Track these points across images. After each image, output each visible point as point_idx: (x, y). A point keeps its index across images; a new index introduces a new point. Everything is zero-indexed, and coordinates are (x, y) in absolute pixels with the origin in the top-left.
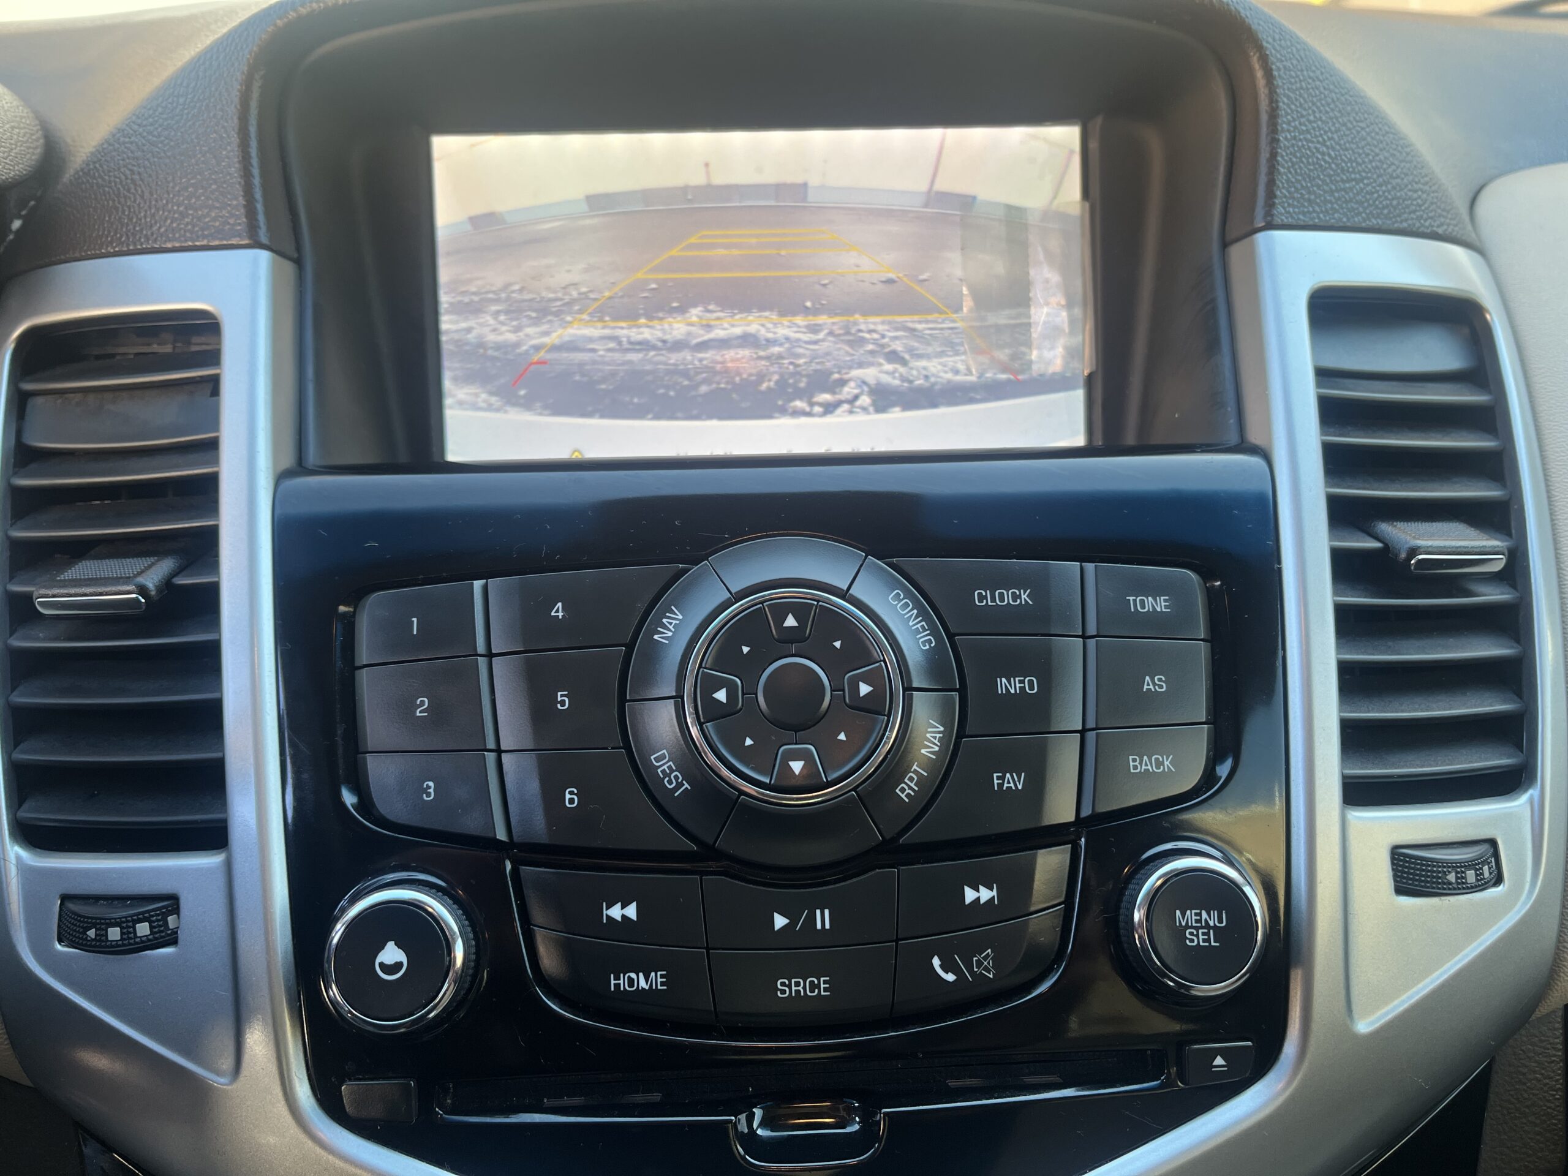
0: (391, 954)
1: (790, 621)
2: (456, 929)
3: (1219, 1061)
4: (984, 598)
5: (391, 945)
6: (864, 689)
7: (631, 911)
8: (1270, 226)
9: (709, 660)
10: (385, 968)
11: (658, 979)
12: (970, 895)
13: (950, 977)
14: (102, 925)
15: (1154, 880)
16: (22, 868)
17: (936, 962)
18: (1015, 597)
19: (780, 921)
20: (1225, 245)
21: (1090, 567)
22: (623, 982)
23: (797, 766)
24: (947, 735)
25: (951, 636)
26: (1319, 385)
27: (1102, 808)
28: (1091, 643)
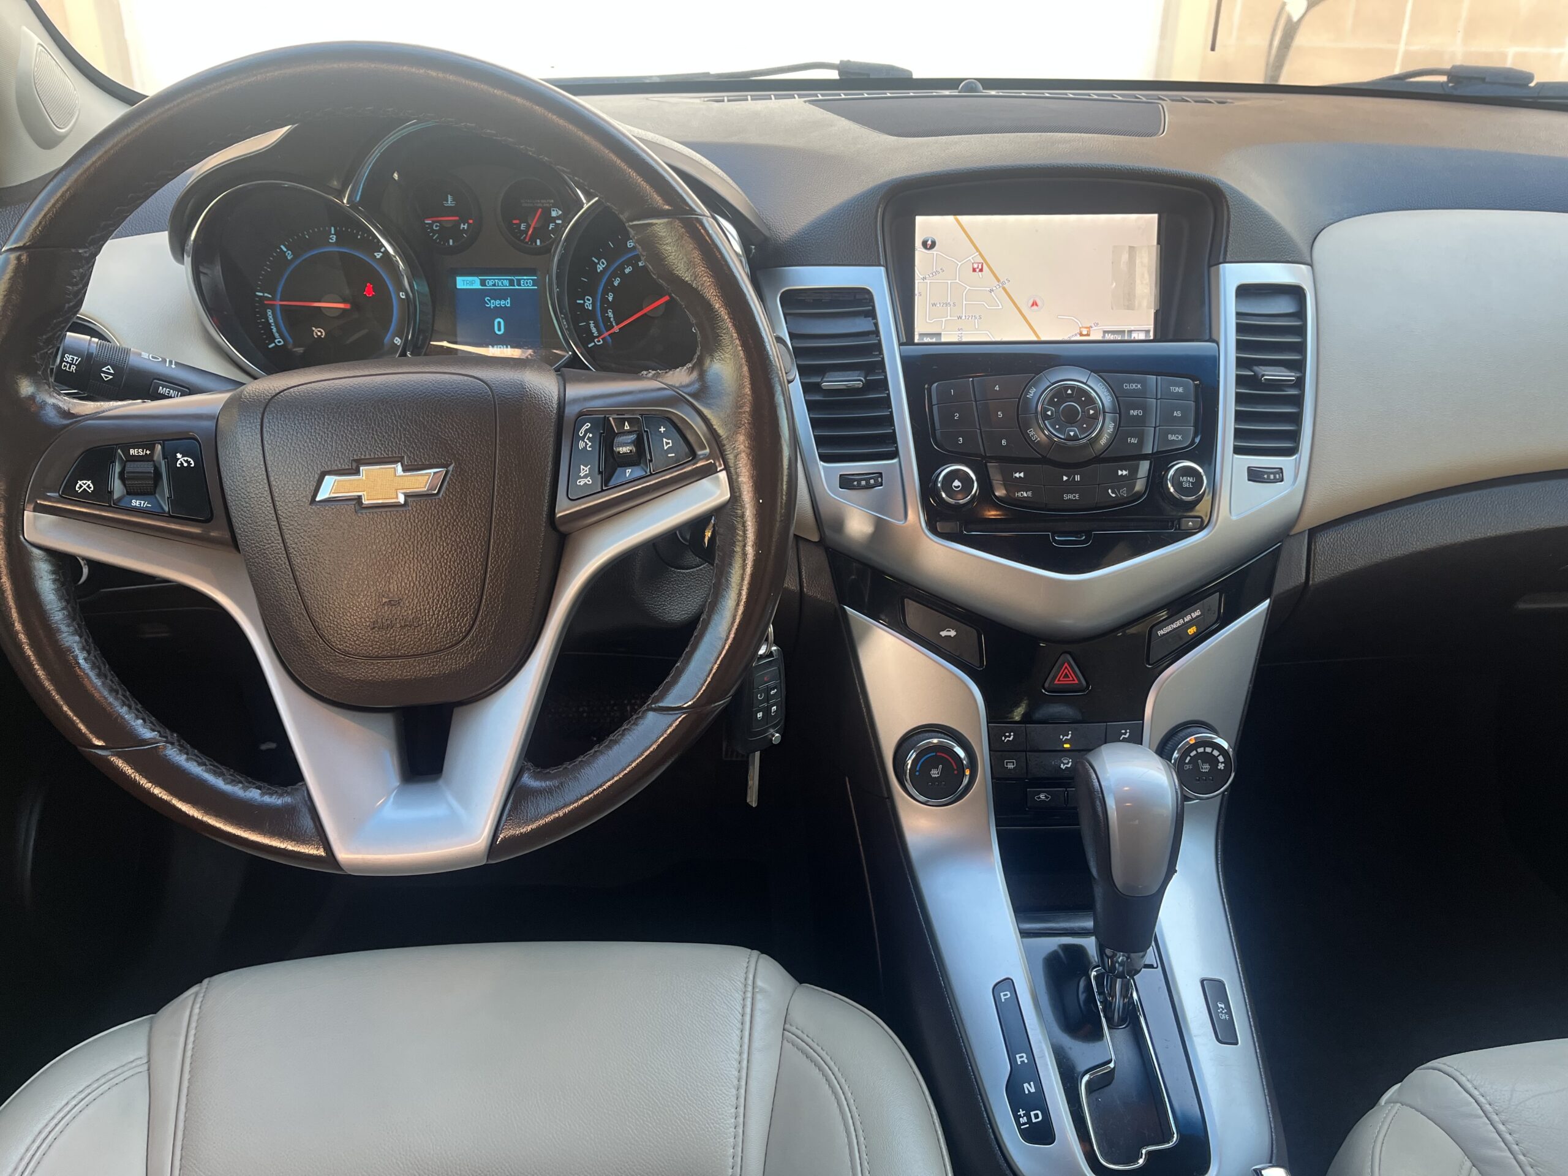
0: (957, 483)
1: (1069, 392)
2: (974, 478)
3: (1190, 523)
4: (1127, 386)
5: (956, 481)
6: (1092, 412)
7: (1022, 475)
8: (1225, 262)
9: (1046, 402)
10: (955, 487)
11: (1030, 493)
12: (1120, 473)
13: (1114, 495)
14: (859, 481)
15: (1172, 472)
16: (824, 467)
17: (1110, 491)
18: (1136, 386)
19: (1065, 478)
20: (1210, 266)
21: (1159, 378)
22: (1019, 494)
23: (1072, 434)
24: (1115, 426)
25: (1117, 397)
26: (1237, 319)
27: (1159, 450)
28: (1159, 401)
